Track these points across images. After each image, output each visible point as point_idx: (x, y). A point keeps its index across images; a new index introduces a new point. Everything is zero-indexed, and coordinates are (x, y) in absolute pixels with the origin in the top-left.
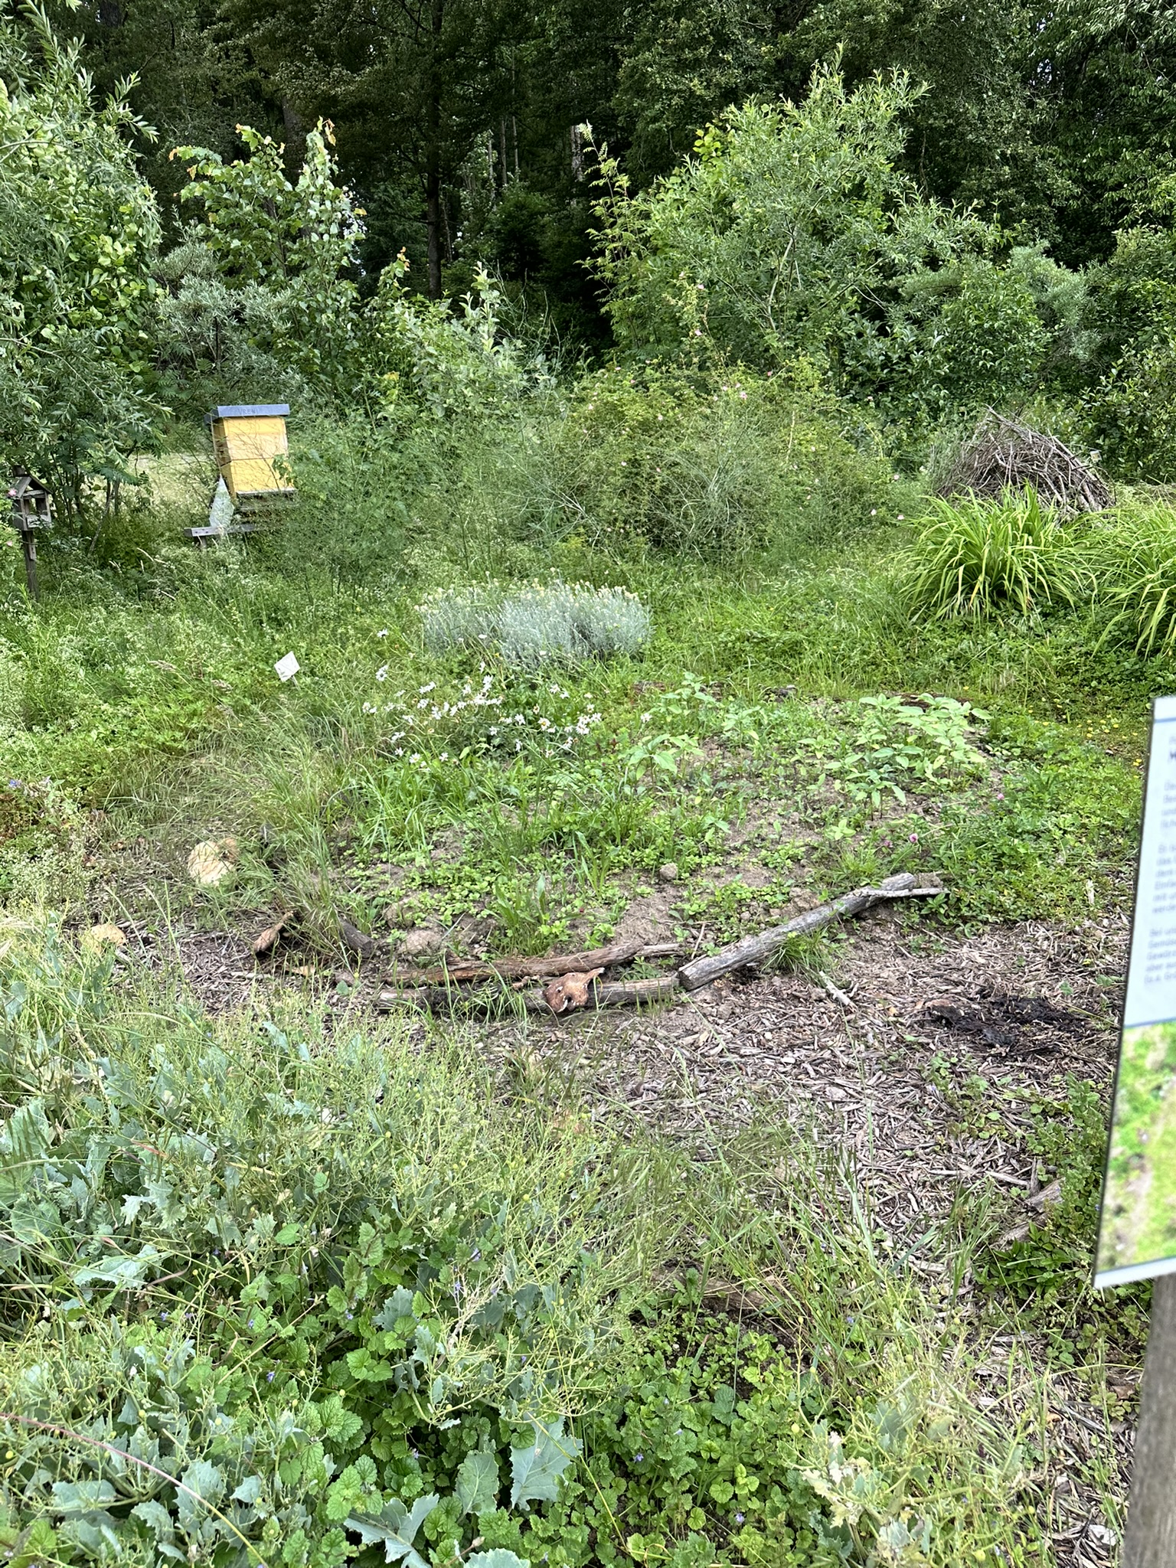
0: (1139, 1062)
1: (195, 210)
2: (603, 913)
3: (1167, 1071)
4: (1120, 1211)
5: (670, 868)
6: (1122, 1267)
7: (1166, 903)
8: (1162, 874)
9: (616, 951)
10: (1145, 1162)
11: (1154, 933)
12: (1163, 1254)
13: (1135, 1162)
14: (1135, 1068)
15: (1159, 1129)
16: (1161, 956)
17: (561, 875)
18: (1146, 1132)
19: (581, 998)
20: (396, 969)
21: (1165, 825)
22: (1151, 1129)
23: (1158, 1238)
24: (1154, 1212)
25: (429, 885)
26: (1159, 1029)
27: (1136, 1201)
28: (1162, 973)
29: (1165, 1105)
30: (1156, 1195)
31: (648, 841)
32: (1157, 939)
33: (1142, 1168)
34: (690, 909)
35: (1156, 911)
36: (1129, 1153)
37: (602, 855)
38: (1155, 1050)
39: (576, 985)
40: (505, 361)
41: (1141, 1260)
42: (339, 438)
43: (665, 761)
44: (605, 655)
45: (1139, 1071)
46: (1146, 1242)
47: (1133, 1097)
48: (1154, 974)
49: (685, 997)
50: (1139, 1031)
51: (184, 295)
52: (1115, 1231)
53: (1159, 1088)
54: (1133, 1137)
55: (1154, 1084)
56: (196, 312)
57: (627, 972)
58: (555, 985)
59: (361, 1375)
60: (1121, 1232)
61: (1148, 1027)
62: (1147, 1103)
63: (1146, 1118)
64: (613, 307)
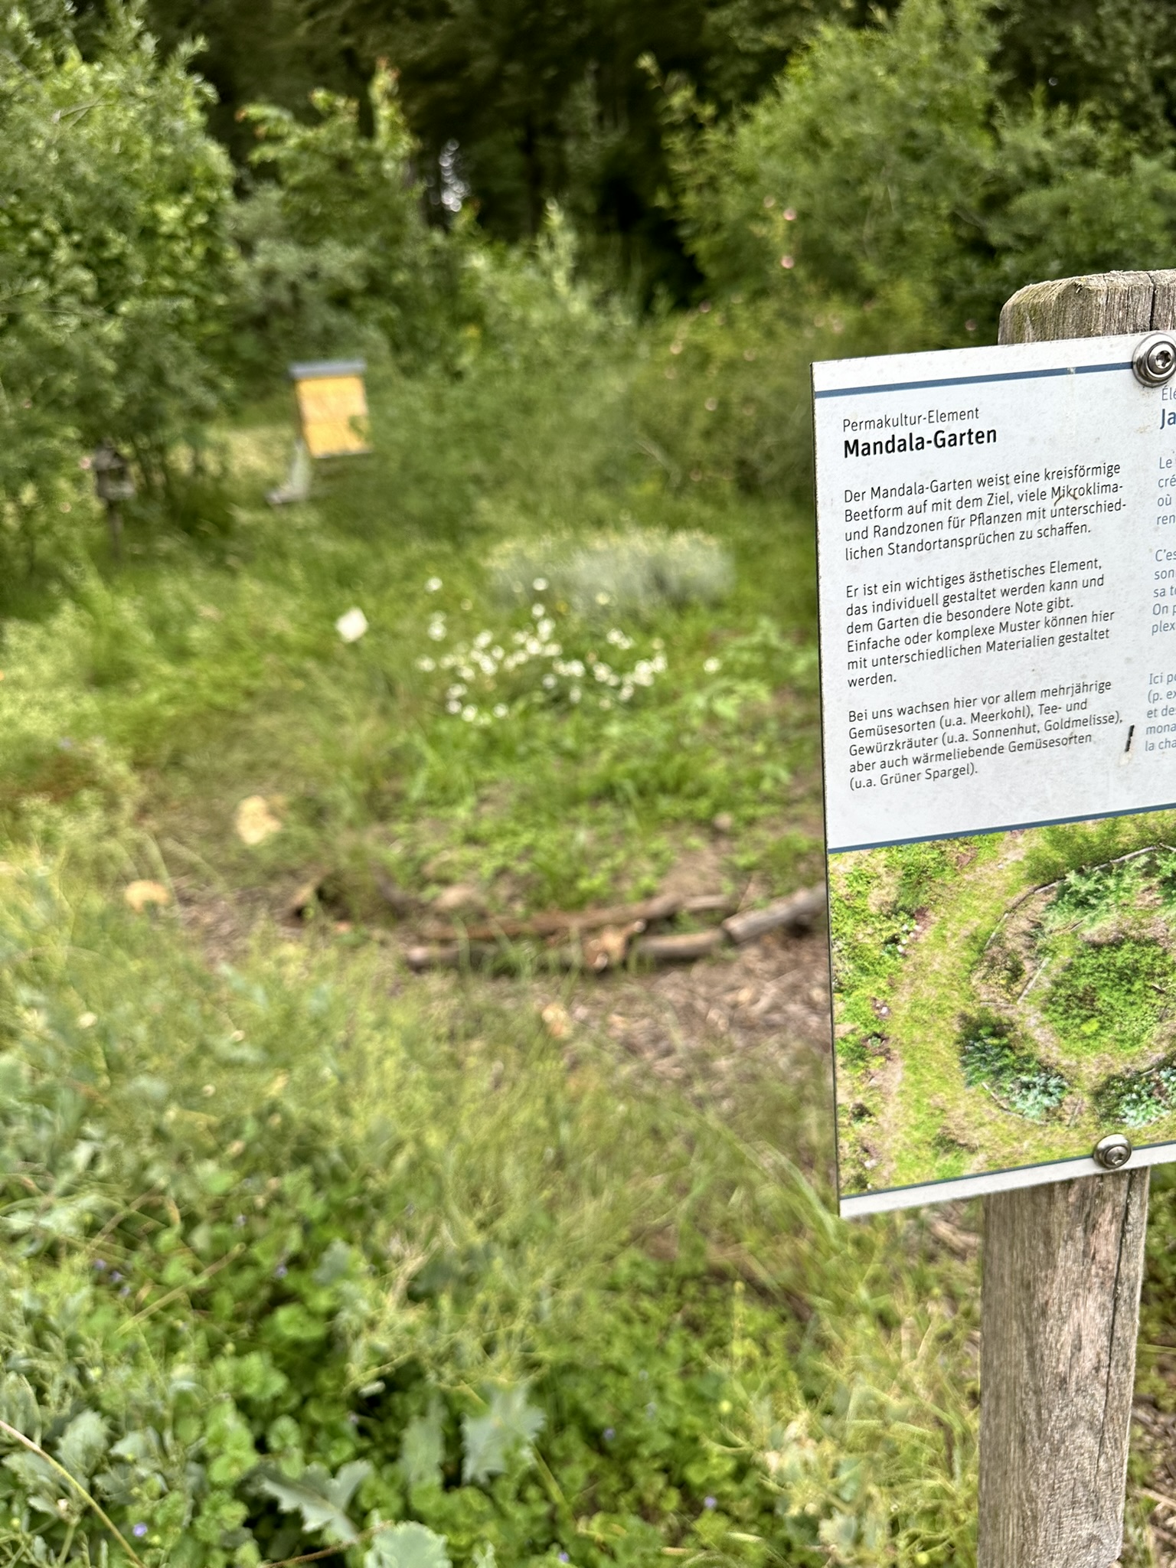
0: (858, 903)
1: (269, 172)
2: (648, 866)
3: (903, 916)
4: (861, 1112)
5: (725, 820)
6: (877, 1191)
7: (869, 672)
8: (854, 629)
9: (658, 906)
10: (889, 1045)
11: (854, 716)
12: (936, 1175)
13: (874, 1044)
14: (854, 911)
15: (903, 999)
16: (870, 750)
17: (607, 828)
18: (885, 1003)
19: (617, 955)
20: (431, 927)
21: (851, 555)
22: (893, 999)
23: (927, 1153)
24: (913, 1116)
25: (471, 840)
26: (882, 855)
27: (884, 1101)
28: (875, 774)
29: (907, 966)
30: (914, 1093)
31: (702, 792)
32: (860, 725)
33: (886, 1053)
34: (742, 861)
35: (852, 683)
36: (863, 1032)
37: (652, 806)
38: (880, 886)
39: (613, 941)
40: (578, 305)
41: (905, 1182)
42: (415, 394)
43: (727, 708)
44: (680, 604)
45: (860, 916)
46: (909, 1158)
47: (856, 952)
48: (862, 776)
49: (729, 953)
50: (851, 858)
51: (260, 261)
52: (859, 1141)
53: (894, 940)
54: (866, 1007)
55: (887, 935)
56: (269, 276)
57: (667, 926)
58: (593, 943)
59: (291, 1332)
60: (867, 1143)
61: (865, 853)
62: (880, 961)
63: (882, 984)
64: (701, 247)
